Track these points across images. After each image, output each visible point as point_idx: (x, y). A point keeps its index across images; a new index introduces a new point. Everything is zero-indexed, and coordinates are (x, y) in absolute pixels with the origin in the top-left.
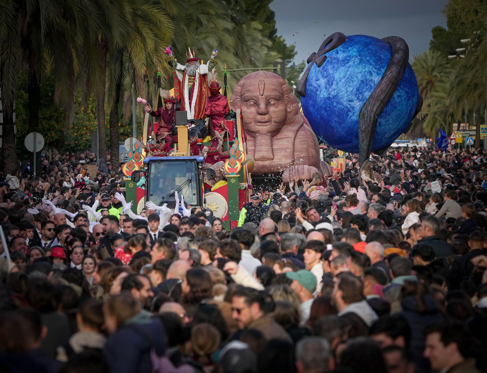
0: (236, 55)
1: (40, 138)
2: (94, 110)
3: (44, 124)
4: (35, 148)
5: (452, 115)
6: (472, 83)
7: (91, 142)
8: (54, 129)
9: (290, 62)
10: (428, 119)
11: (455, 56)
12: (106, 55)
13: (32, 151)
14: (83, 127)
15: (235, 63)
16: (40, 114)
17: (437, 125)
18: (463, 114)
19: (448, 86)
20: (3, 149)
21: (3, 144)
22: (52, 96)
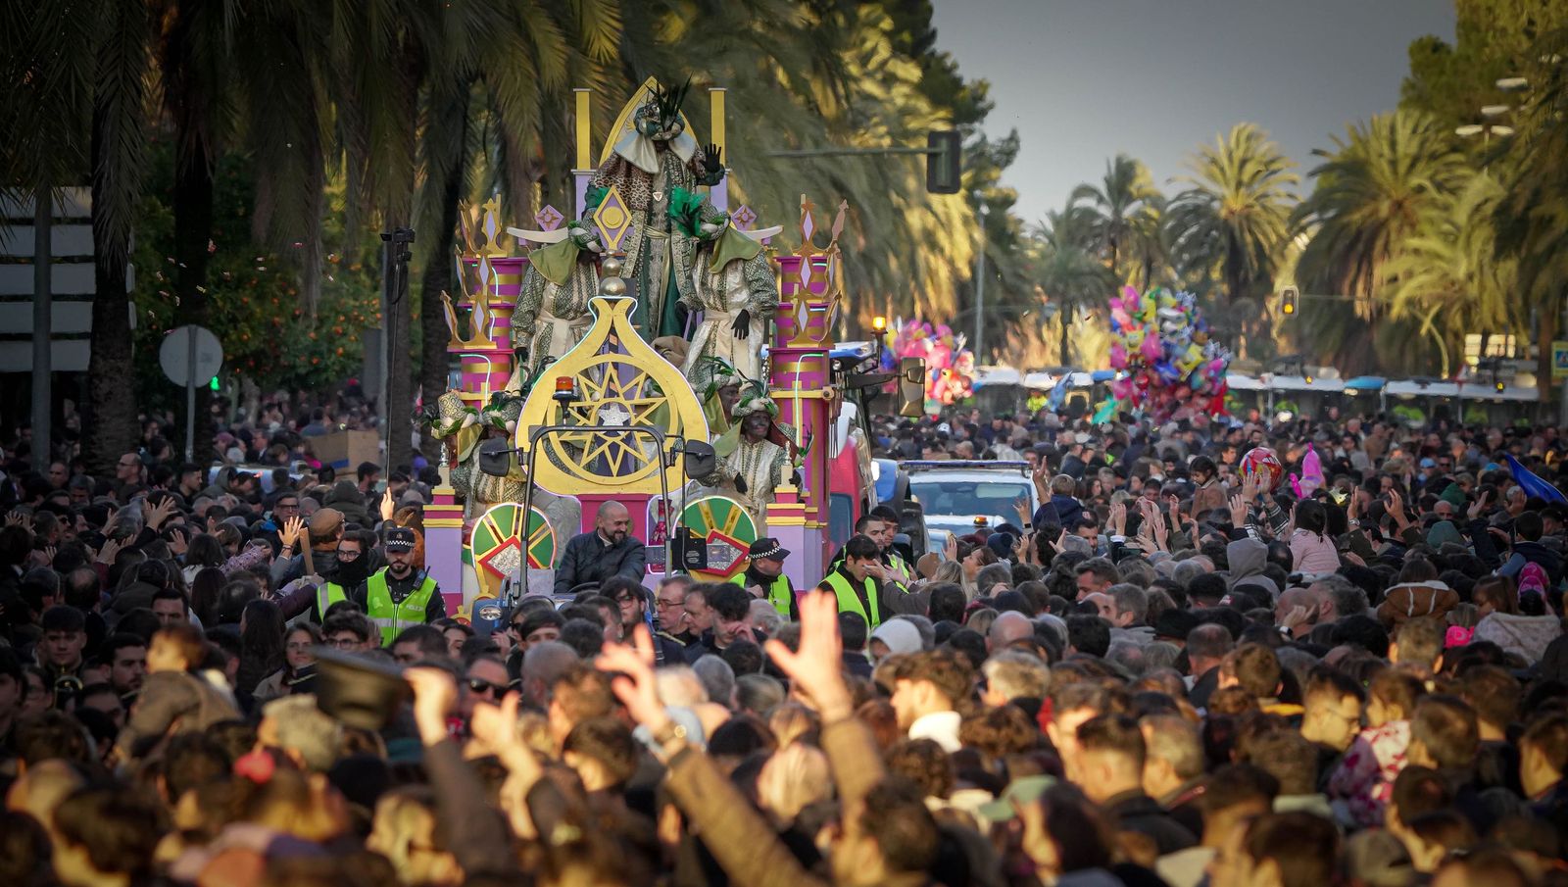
1: (210, 345)
2: (373, 263)
3: (220, 303)
4: (192, 372)
5: (1468, 309)
7: (360, 360)
8: (249, 318)
9: (971, 132)
11: (1478, 129)
13: (182, 382)
14: (338, 313)
16: (208, 272)
20: (92, 374)
21: (93, 361)
22: (246, 216)
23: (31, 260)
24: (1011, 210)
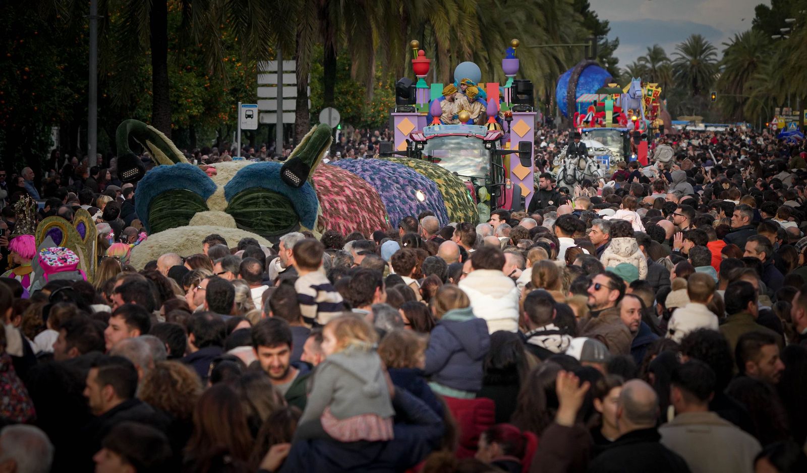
0: (546, 30)
1: (336, 114)
2: (393, 85)
3: (340, 100)
5: (775, 99)
6: (797, 65)
7: (388, 119)
8: (350, 104)
9: (602, 38)
10: (749, 102)
11: (779, 36)
12: (406, 28)
13: (327, 127)
14: (381, 103)
15: (545, 38)
16: (335, 88)
17: (759, 108)
18: (786, 99)
19: (770, 68)
20: (296, 124)
21: (296, 120)
22: (349, 69)
23: (277, 85)
24: (616, 65)
